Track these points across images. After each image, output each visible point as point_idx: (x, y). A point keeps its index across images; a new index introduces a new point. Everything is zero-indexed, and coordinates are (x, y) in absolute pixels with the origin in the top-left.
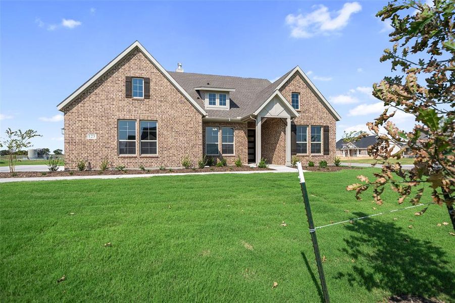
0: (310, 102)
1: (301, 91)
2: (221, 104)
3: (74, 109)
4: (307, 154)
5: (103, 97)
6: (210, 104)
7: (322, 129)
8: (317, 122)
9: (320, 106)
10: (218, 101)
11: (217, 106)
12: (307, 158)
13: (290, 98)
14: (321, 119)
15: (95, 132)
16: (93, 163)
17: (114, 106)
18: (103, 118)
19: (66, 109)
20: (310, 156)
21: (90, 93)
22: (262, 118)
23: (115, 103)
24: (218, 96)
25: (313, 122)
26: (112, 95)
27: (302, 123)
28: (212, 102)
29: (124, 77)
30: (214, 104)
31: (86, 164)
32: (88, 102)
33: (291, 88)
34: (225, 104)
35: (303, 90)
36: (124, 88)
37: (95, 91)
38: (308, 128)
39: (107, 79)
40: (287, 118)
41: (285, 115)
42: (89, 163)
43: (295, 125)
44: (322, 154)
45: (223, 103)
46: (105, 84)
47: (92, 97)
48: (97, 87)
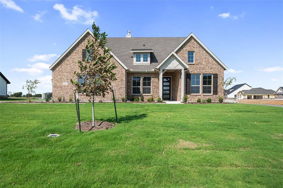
0: (203, 57)
1: (195, 50)
2: (144, 61)
3: (57, 69)
4: (200, 94)
5: (71, 62)
6: (137, 61)
7: (212, 76)
8: (208, 71)
9: (210, 59)
10: (142, 59)
11: (142, 62)
12: (199, 97)
13: (186, 56)
14: (211, 69)
15: (67, 81)
16: (66, 97)
17: (76, 66)
18: (71, 73)
19: (53, 69)
20: (202, 96)
21: (65, 60)
22: (163, 70)
23: (77, 65)
24: (142, 55)
25: (204, 71)
26: (75, 61)
27: (196, 72)
28: (138, 60)
29: (81, 50)
30: (140, 61)
31: (62, 98)
32: (63, 65)
33: (188, 48)
34: (147, 61)
35: (196, 49)
36: (81, 56)
37: (67, 59)
38: (200, 76)
39: (73, 51)
40: (181, 70)
41: (180, 67)
42: (64, 98)
43: (190, 74)
44: (212, 94)
45: (145, 60)
46: (72, 54)
47: (66, 62)
48: (68, 56)
